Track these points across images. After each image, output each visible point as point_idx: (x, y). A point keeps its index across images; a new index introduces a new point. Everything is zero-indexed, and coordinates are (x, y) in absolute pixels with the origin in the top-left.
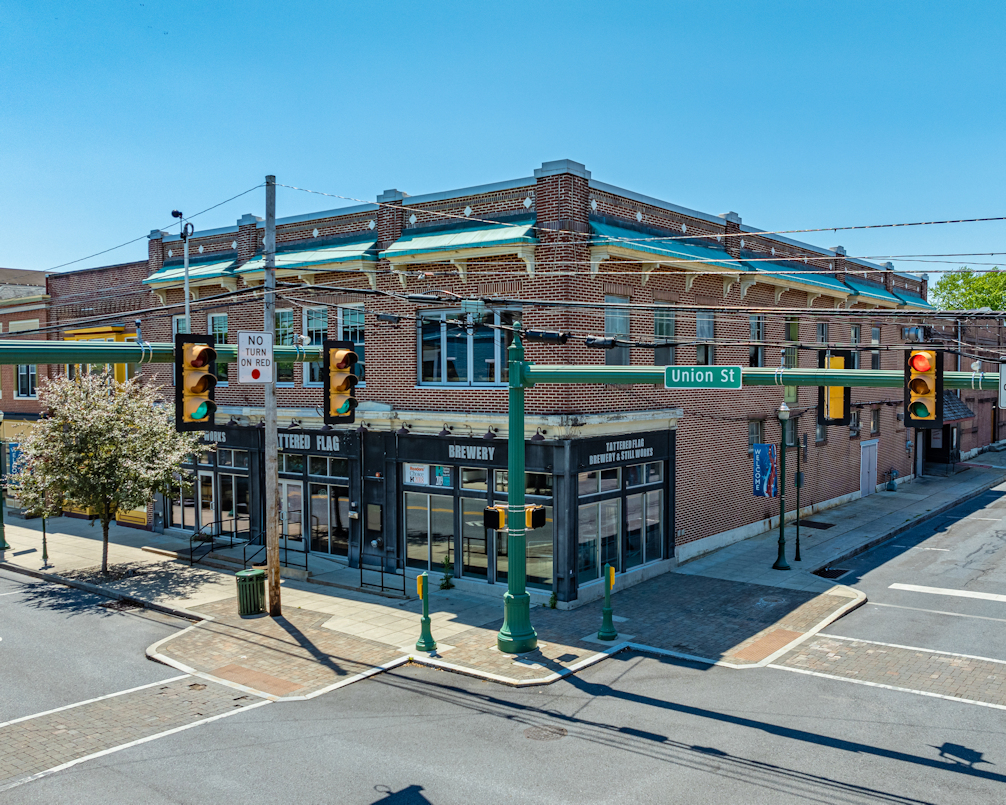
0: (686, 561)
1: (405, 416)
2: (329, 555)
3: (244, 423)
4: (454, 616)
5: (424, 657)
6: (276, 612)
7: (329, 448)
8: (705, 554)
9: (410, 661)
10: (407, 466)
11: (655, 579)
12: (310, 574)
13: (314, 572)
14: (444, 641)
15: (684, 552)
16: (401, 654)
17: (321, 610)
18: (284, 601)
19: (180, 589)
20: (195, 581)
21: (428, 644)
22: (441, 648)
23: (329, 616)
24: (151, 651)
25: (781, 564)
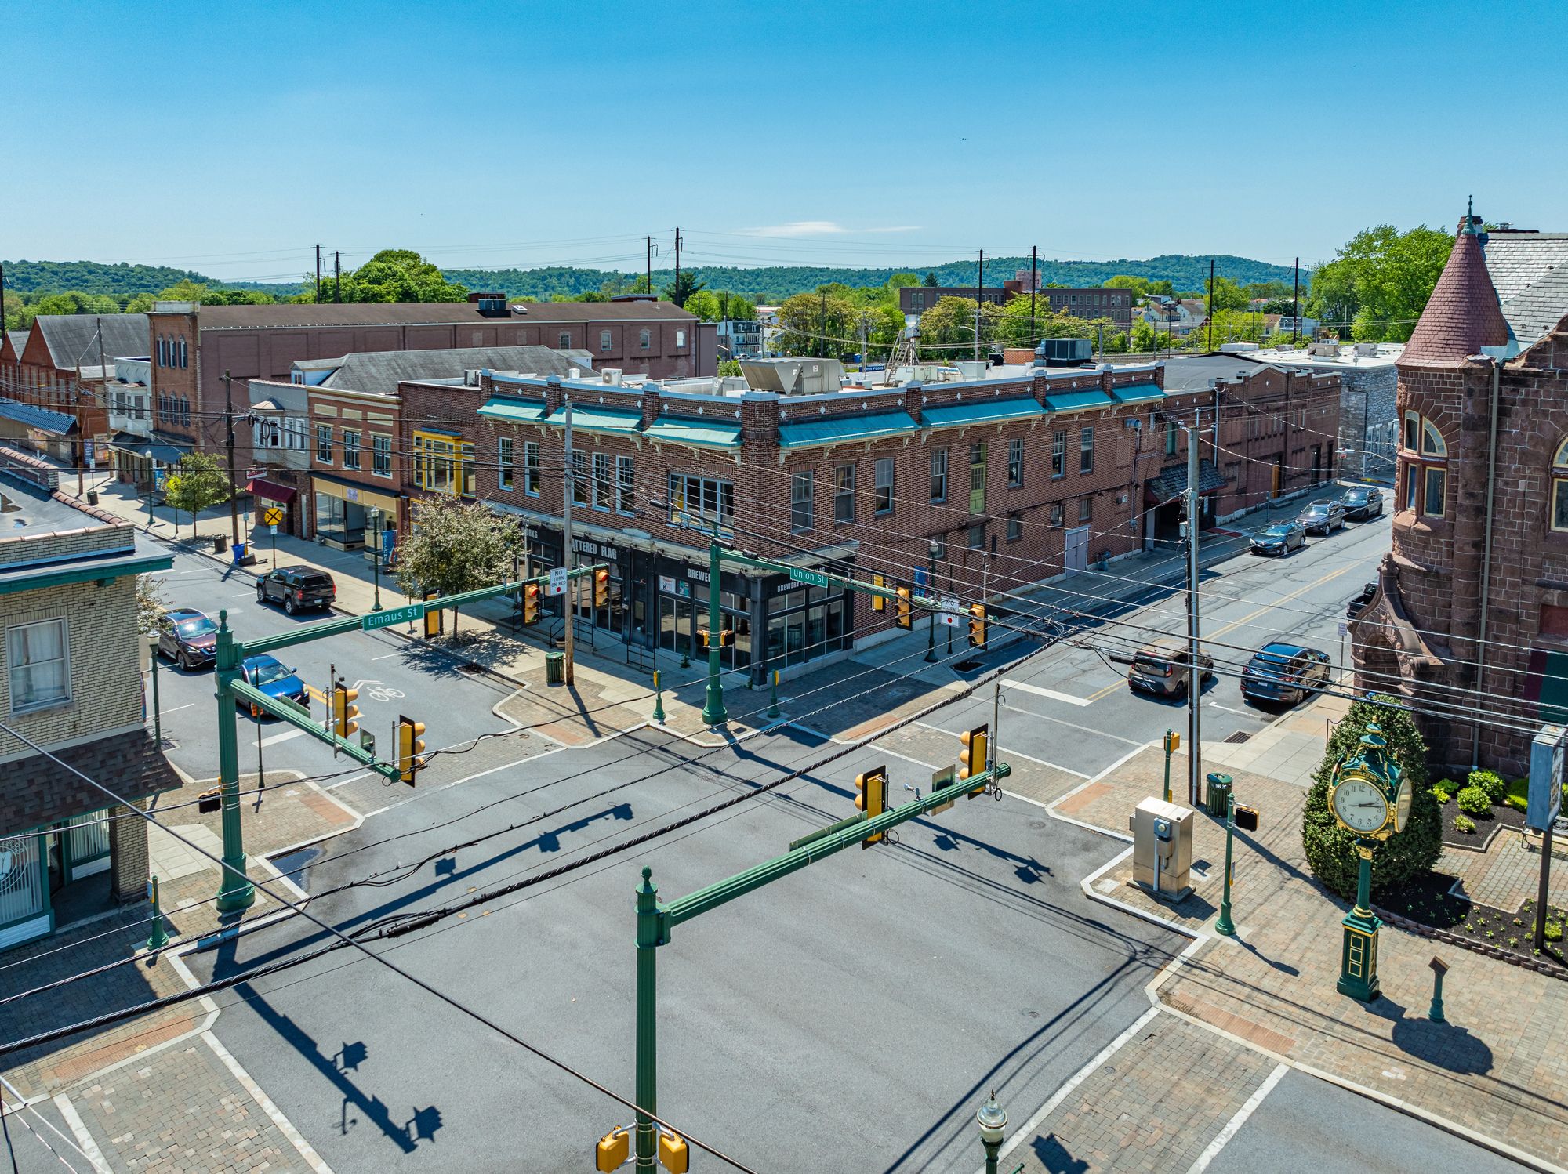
0: (864, 650)
1: (660, 545)
2: (608, 632)
3: (551, 527)
4: (676, 695)
5: (655, 723)
6: (570, 683)
7: (610, 556)
8: (883, 644)
9: (648, 726)
10: (662, 578)
11: (832, 666)
12: (595, 650)
13: (598, 647)
14: (672, 712)
15: (860, 644)
16: (643, 721)
17: (599, 682)
18: (575, 673)
19: (505, 658)
20: (513, 651)
21: (660, 715)
22: (668, 717)
23: (603, 688)
24: (496, 709)
25: (931, 658)
